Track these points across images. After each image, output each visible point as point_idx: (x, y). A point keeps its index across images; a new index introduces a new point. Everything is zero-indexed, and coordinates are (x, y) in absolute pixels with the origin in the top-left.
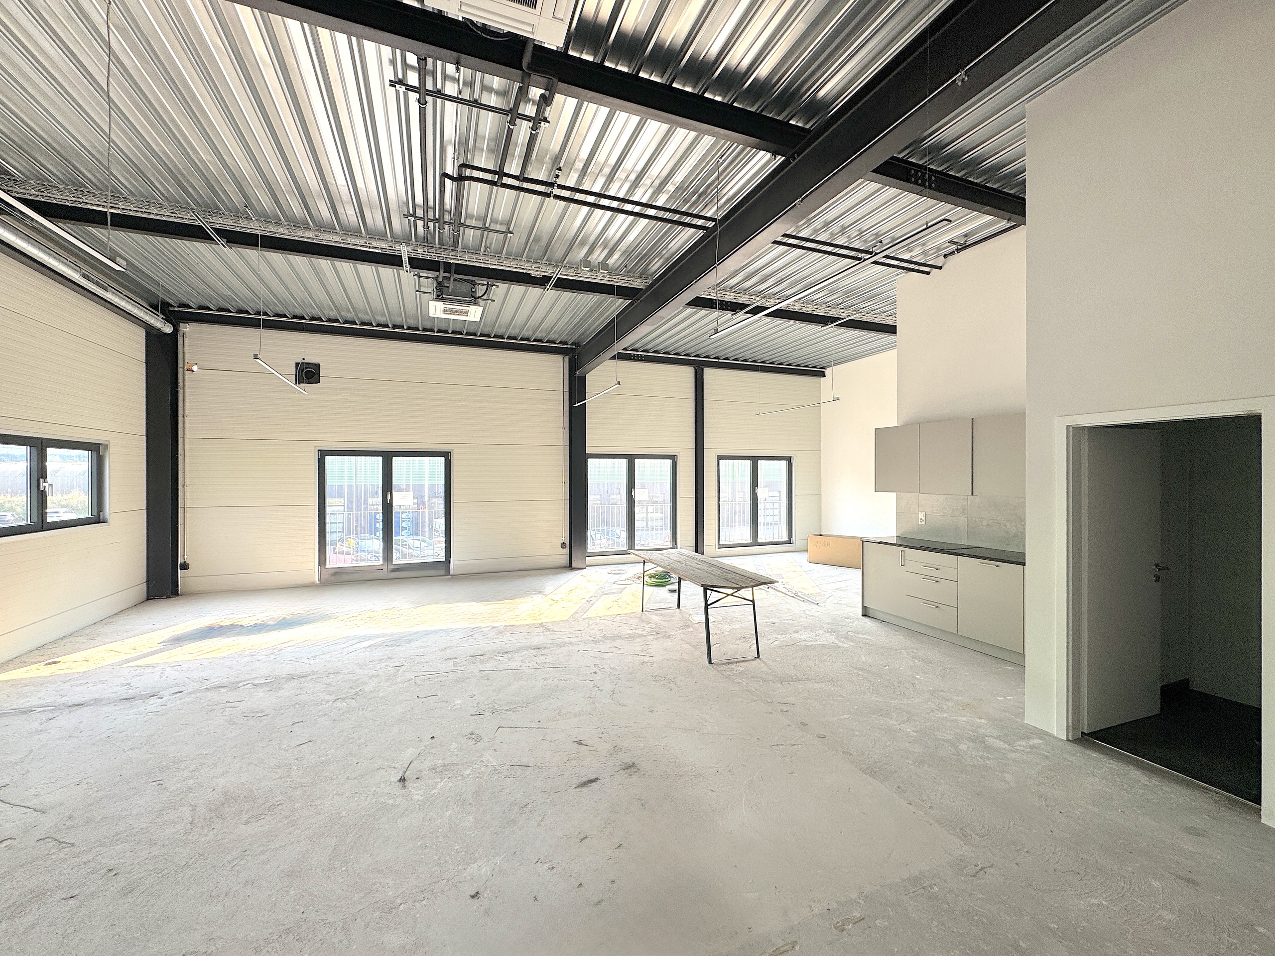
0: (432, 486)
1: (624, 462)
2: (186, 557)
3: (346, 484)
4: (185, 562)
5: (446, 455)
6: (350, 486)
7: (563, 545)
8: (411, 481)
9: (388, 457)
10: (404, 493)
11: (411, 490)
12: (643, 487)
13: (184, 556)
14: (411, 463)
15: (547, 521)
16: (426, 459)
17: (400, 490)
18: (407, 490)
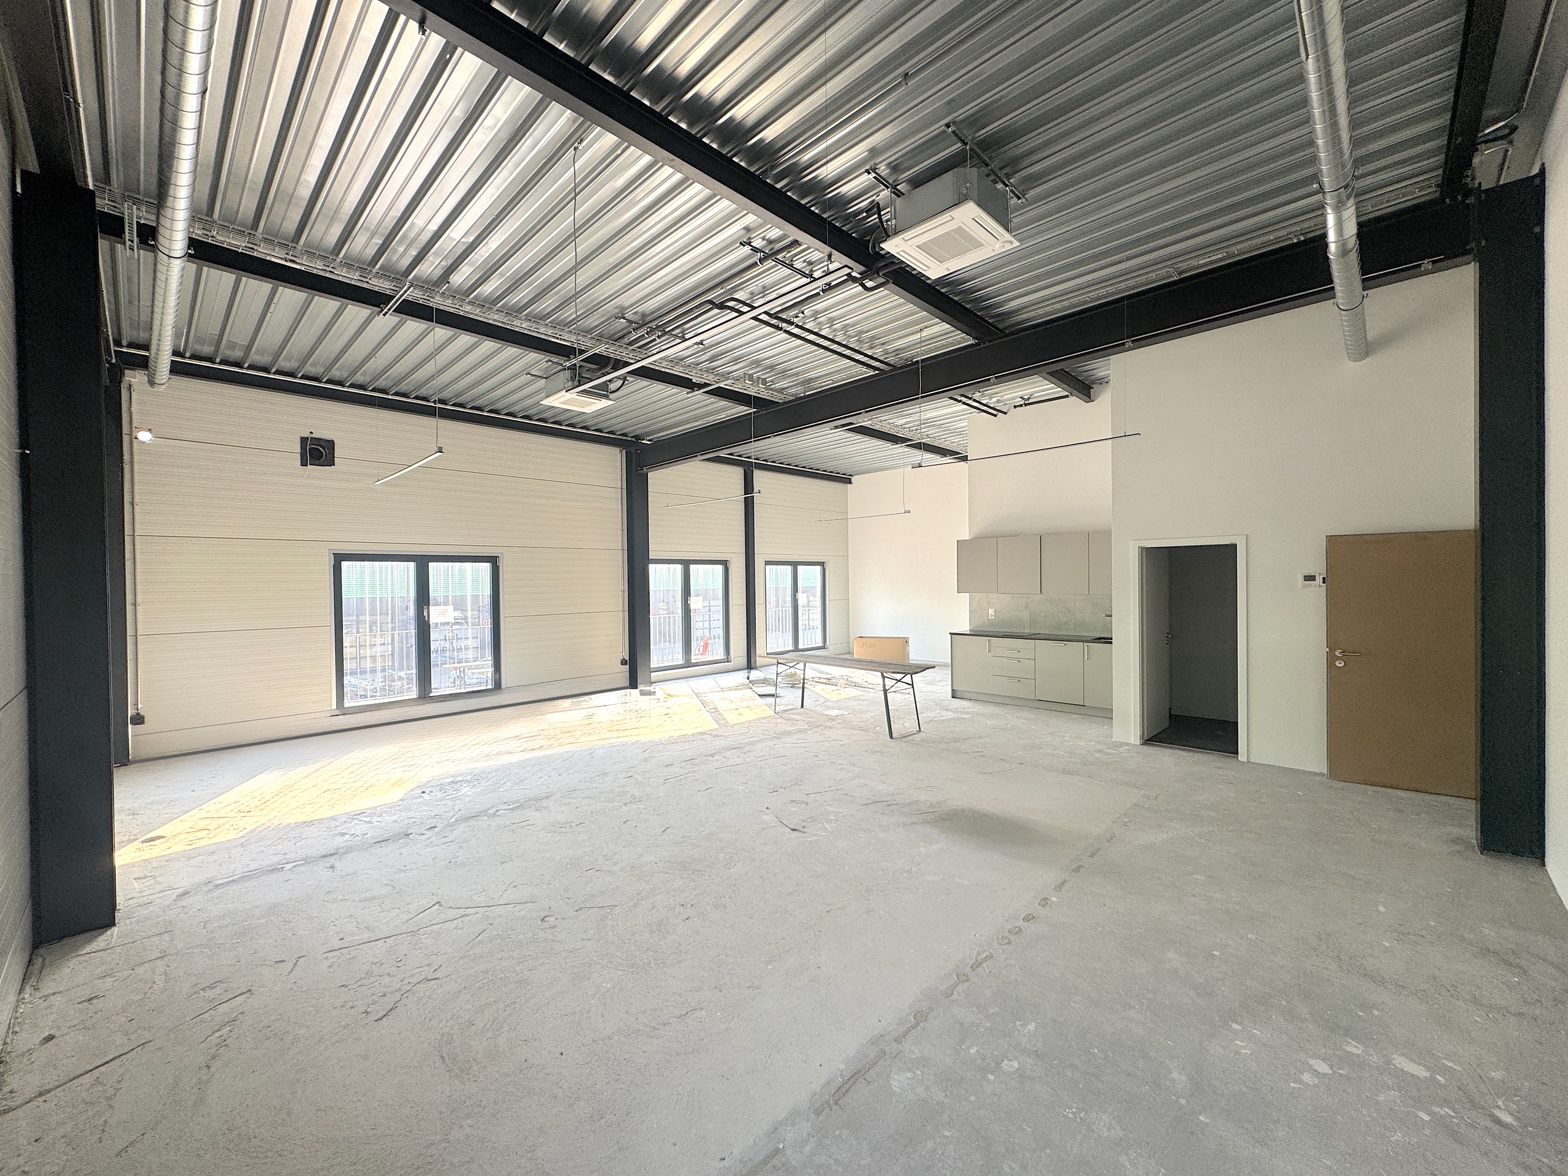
0: (475, 598)
1: (679, 568)
2: (140, 706)
3: (367, 596)
4: (138, 714)
5: (493, 560)
6: (373, 600)
7: (624, 662)
8: (450, 592)
9: (422, 562)
10: (442, 607)
11: (450, 603)
12: (697, 595)
13: (137, 704)
14: (450, 569)
15: (607, 635)
16: (468, 565)
17: (437, 604)
18: (446, 604)
